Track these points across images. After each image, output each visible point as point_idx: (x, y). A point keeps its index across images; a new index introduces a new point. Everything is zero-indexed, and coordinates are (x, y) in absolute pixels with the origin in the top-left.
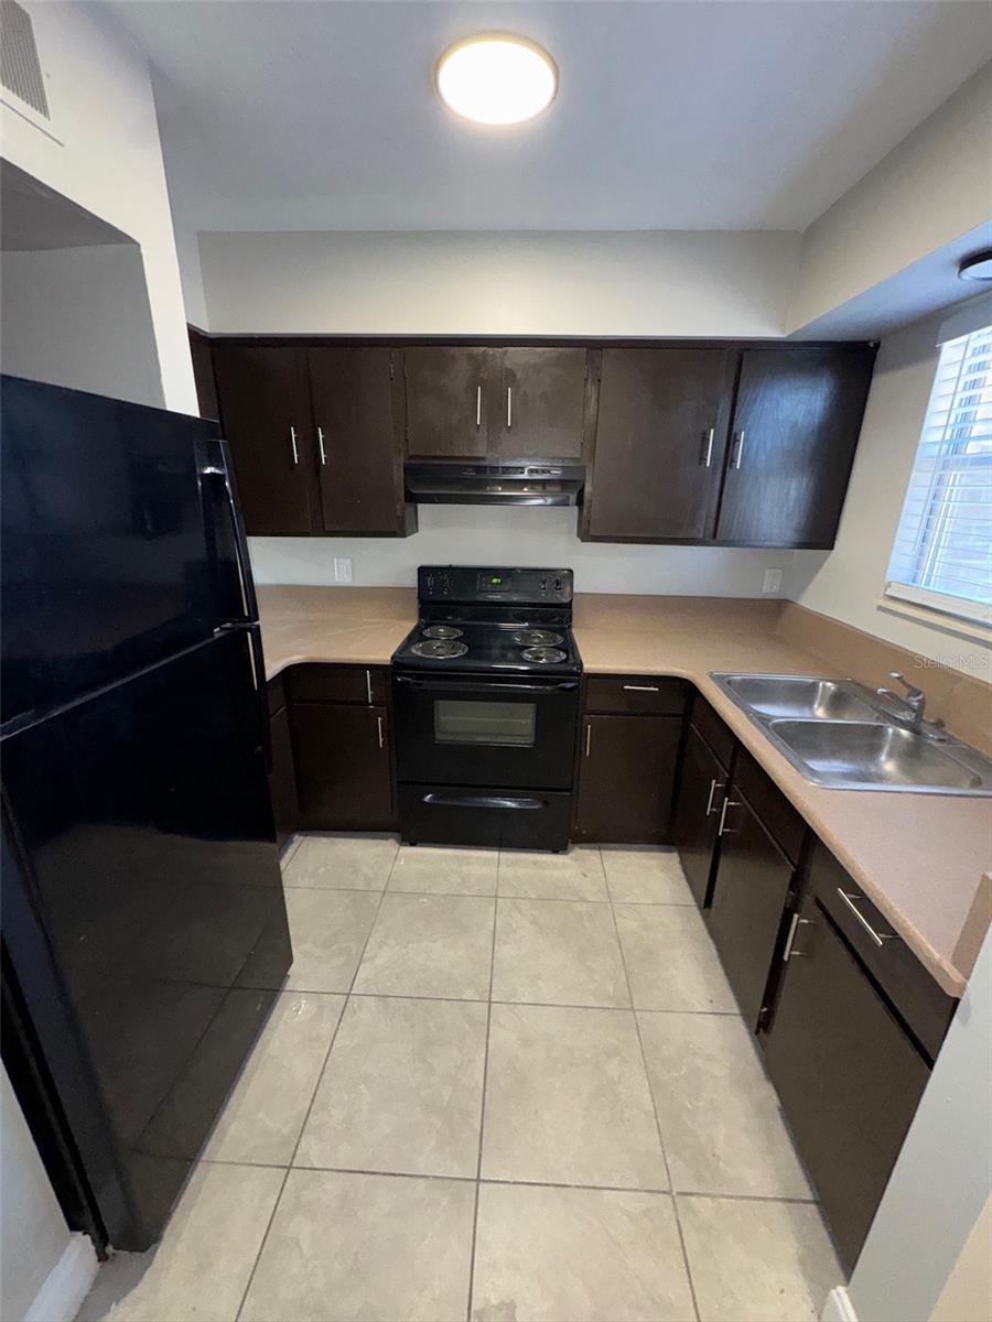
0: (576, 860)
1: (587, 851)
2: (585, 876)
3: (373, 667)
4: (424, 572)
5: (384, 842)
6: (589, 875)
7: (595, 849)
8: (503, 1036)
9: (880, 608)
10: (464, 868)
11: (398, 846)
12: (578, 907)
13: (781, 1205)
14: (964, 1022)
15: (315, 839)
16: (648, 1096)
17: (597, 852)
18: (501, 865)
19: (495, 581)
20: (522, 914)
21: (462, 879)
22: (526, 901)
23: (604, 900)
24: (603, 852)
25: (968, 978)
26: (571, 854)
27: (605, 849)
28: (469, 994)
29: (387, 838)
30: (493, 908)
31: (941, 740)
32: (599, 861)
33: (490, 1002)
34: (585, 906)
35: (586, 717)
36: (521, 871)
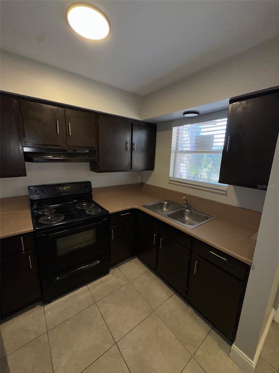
0: (113, 274)
1: (114, 269)
3: (24, 235)
6: (119, 277)
7: (116, 267)
9: (169, 183)
10: (77, 299)
12: (122, 289)
13: (209, 336)
14: (253, 269)
16: (172, 334)
17: (117, 268)
18: (90, 289)
19: (64, 188)
21: (79, 303)
22: (106, 298)
23: (127, 282)
24: (119, 267)
25: (252, 260)
26: (110, 273)
27: (119, 266)
28: (107, 347)
30: (97, 307)
31: (194, 210)
32: (119, 270)
33: (116, 343)
34: (124, 287)
35: (111, 227)
36: (98, 288)
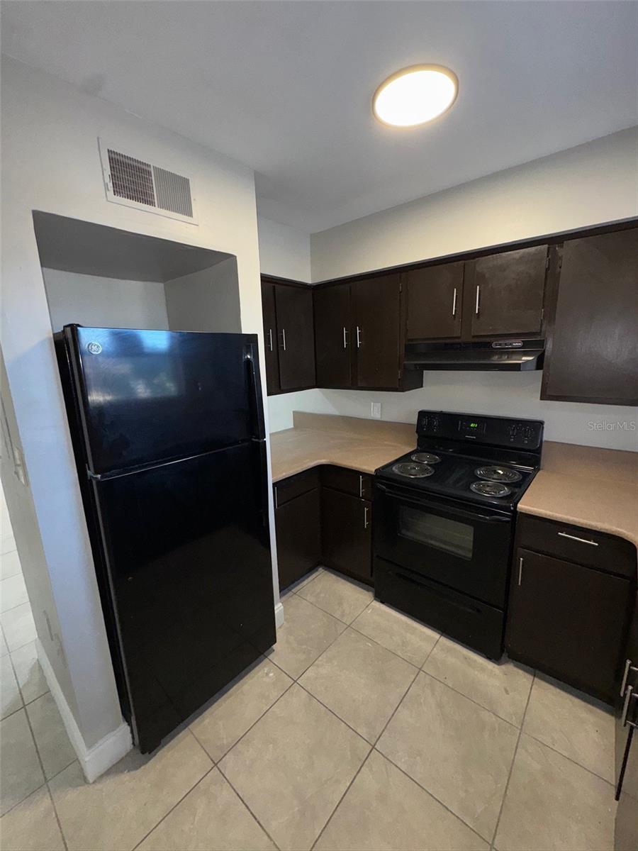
0: (505, 675)
1: (521, 672)
2: (507, 692)
3: (365, 474)
4: (422, 414)
5: (366, 592)
6: (512, 693)
7: (529, 673)
8: (369, 780)
10: (408, 635)
11: (373, 598)
12: (486, 716)
15: (330, 574)
17: (531, 677)
18: (437, 645)
19: (472, 425)
20: (433, 694)
21: (403, 642)
22: (441, 685)
23: (515, 724)
26: (503, 667)
27: (540, 678)
28: (363, 731)
29: (368, 591)
30: (413, 677)
32: (528, 685)
33: (373, 747)
34: (494, 719)
35: (521, 550)
36: (451, 660)
